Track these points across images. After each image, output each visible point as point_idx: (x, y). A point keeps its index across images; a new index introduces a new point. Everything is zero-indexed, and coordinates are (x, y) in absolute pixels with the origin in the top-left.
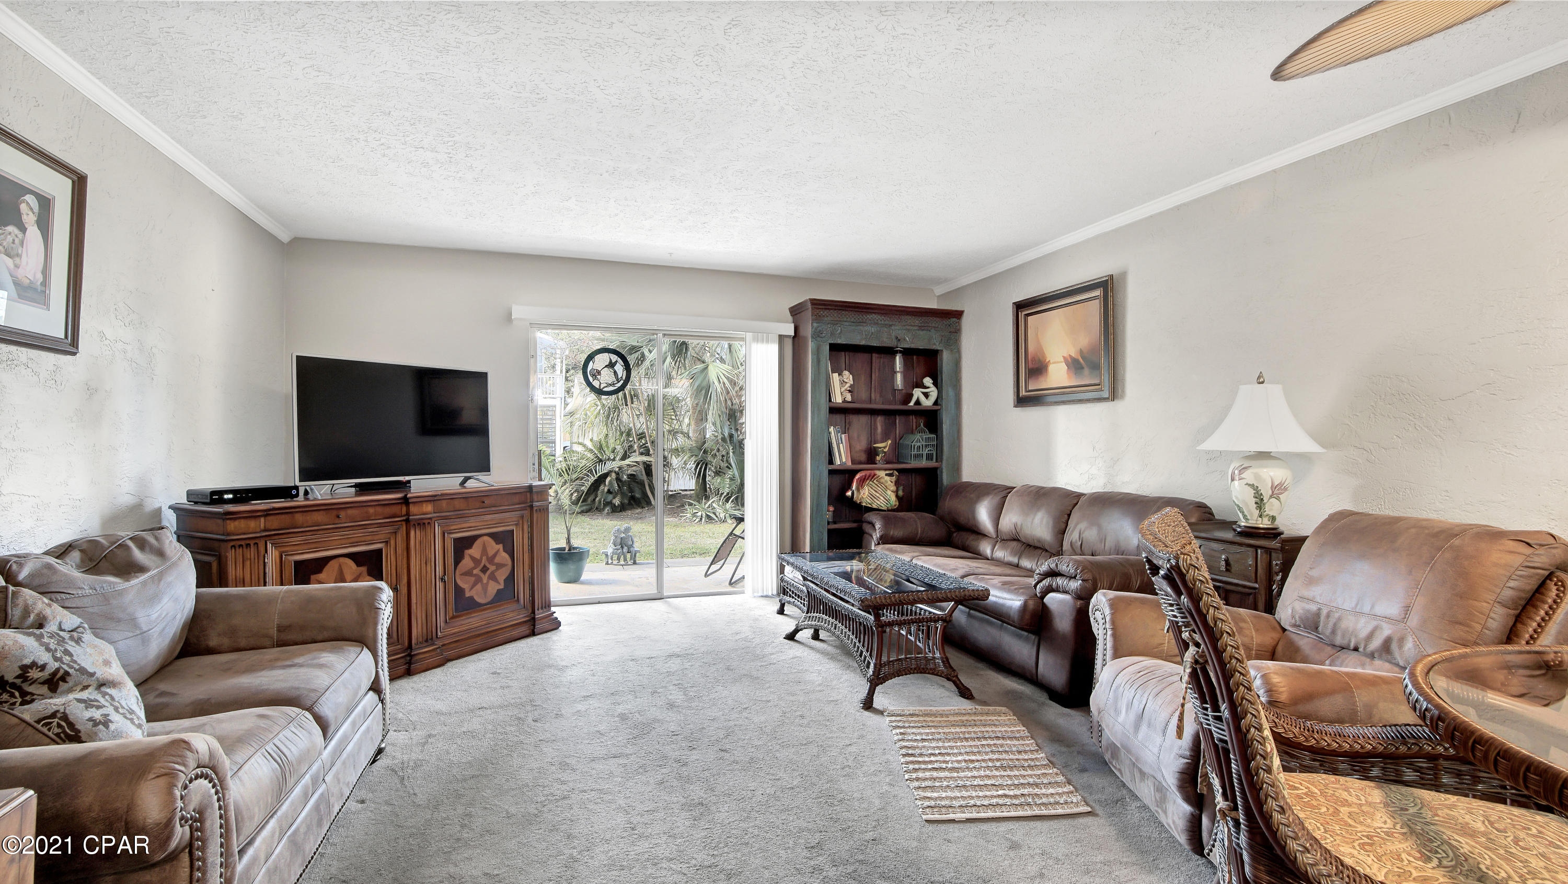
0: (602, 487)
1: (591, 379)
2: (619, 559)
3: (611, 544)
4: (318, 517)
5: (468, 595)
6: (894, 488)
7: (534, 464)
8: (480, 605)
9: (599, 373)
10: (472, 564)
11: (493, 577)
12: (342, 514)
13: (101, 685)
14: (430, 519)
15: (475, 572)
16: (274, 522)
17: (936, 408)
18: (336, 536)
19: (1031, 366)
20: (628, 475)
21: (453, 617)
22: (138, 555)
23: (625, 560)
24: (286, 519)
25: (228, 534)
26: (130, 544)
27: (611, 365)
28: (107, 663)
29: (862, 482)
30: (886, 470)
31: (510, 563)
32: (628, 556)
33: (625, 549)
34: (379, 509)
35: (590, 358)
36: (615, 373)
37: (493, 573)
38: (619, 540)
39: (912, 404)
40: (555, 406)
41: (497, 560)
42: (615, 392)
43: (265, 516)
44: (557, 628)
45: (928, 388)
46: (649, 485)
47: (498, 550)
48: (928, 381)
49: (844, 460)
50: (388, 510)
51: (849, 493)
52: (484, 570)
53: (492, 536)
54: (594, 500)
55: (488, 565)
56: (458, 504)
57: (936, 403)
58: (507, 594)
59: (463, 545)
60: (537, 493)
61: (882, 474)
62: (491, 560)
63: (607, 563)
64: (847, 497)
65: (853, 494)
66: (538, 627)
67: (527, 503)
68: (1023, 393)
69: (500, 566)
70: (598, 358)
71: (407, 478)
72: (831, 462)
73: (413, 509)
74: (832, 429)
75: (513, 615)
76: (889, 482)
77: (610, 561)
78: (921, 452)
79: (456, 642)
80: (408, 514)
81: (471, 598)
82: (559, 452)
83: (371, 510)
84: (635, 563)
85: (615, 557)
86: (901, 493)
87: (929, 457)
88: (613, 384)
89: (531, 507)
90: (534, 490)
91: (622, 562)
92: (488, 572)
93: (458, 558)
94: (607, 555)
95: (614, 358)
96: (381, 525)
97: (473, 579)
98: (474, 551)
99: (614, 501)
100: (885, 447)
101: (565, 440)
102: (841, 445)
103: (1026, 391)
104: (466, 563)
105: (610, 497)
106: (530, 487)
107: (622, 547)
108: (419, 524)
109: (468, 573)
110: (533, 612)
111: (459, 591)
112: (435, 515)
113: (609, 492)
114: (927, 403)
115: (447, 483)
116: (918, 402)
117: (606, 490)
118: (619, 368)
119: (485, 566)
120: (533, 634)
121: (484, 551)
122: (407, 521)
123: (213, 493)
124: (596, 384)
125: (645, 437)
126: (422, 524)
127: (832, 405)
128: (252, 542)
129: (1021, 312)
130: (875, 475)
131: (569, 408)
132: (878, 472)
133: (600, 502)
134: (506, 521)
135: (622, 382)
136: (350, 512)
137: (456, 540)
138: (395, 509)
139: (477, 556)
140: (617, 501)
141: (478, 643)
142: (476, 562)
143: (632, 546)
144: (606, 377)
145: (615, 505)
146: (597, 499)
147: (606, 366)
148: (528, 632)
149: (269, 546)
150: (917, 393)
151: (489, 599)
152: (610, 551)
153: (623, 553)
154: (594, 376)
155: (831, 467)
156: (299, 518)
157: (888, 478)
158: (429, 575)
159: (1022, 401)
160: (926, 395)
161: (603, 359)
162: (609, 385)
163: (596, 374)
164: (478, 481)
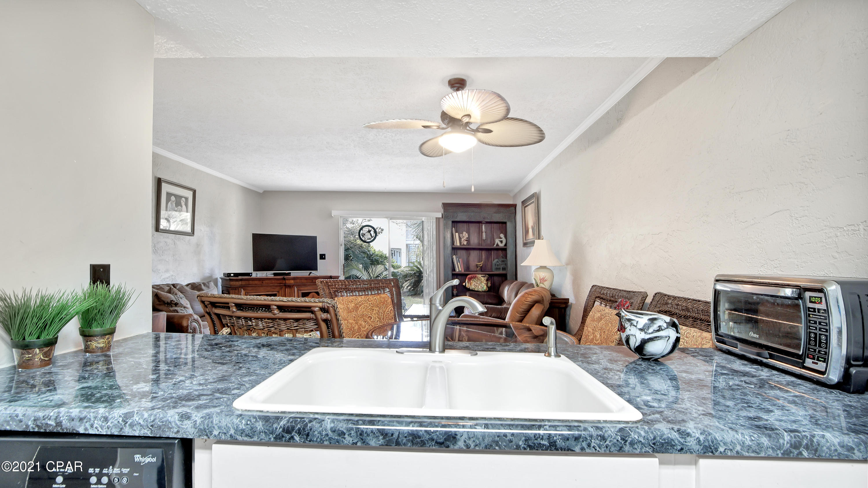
1: (361, 237)
4: (256, 282)
6: (485, 282)
7: (342, 269)
12: (264, 282)
13: (185, 307)
14: (293, 285)
16: (243, 283)
17: (505, 247)
18: (262, 289)
22: (203, 287)
24: (247, 282)
25: (231, 285)
26: (202, 284)
27: (369, 231)
28: (187, 304)
29: (470, 279)
30: (481, 274)
34: (276, 281)
35: (361, 229)
36: (371, 234)
39: (495, 246)
42: (371, 242)
43: (241, 281)
45: (502, 238)
48: (501, 236)
49: (460, 270)
50: (279, 282)
51: (464, 284)
56: (303, 281)
57: (506, 245)
61: (480, 276)
64: (463, 286)
65: (466, 284)
70: (364, 229)
71: (290, 272)
72: (454, 270)
73: (289, 282)
74: (454, 257)
76: (483, 279)
78: (499, 267)
80: (287, 283)
83: (273, 281)
86: (489, 285)
88: (370, 239)
95: (370, 229)
96: (276, 286)
100: (480, 265)
102: (459, 263)
108: (288, 286)
112: (297, 284)
114: (501, 245)
115: (304, 274)
116: (497, 245)
118: (372, 232)
122: (285, 285)
123: (228, 274)
124: (363, 239)
127: (454, 246)
128: (237, 288)
130: (476, 276)
132: (477, 275)
135: (373, 238)
136: (266, 281)
137: (303, 292)
138: (281, 281)
144: (368, 236)
147: (367, 232)
149: (242, 290)
150: (497, 241)
154: (363, 236)
155: (454, 272)
156: (251, 282)
157: (483, 278)
159: (524, 245)
160: (501, 242)
161: (366, 230)
162: (368, 239)
163: (364, 235)
164: (314, 273)
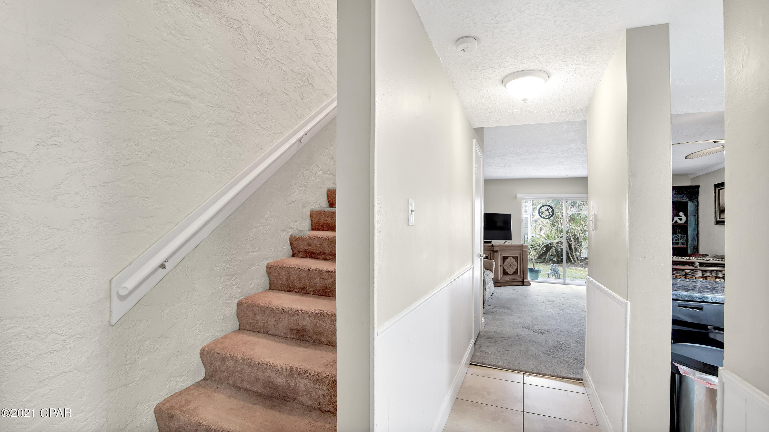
0: (549, 253)
1: (541, 214)
2: (553, 276)
3: (550, 270)
5: (506, 271)
7: (523, 239)
8: (509, 274)
9: (543, 212)
10: (507, 264)
11: (512, 268)
14: (498, 251)
15: (508, 265)
17: (686, 225)
19: (721, 209)
20: (560, 249)
21: (503, 276)
23: (555, 276)
27: (548, 210)
31: (517, 264)
32: (557, 275)
33: (555, 273)
34: (487, 247)
35: (540, 208)
36: (549, 212)
37: (512, 266)
38: (553, 269)
39: (673, 222)
40: (528, 218)
41: (514, 263)
42: (549, 218)
44: (530, 285)
45: (682, 216)
46: (571, 254)
47: (514, 261)
48: (681, 214)
52: (510, 265)
53: (513, 257)
54: (545, 258)
55: (511, 264)
56: (504, 248)
58: (516, 272)
59: (505, 258)
60: (524, 247)
62: (512, 263)
63: (548, 277)
66: (525, 284)
67: (521, 249)
68: (718, 219)
69: (514, 265)
70: (543, 208)
71: (492, 240)
73: (494, 248)
75: (517, 278)
77: (549, 276)
78: (678, 241)
79: (504, 282)
80: (493, 249)
81: (507, 272)
82: (529, 237)
84: (559, 278)
85: (551, 275)
87: (682, 244)
89: (523, 250)
90: (524, 246)
91: (554, 277)
92: (511, 266)
93: (504, 262)
94: (548, 274)
95: (548, 208)
96: (488, 251)
97: (507, 267)
98: (507, 260)
99: (554, 259)
101: (532, 233)
103: (719, 219)
104: (506, 263)
105: (552, 257)
106: (523, 245)
107: (554, 272)
108: (495, 252)
109: (506, 266)
110: (523, 279)
111: (504, 270)
112: (499, 250)
113: (552, 255)
114: (681, 222)
115: (501, 242)
116: (676, 222)
117: (550, 254)
118: (550, 211)
119: (510, 264)
120: (523, 285)
121: (510, 261)
122: (493, 250)
124: (542, 216)
125: (569, 233)
126: (496, 252)
129: (717, 188)
131: (534, 219)
133: (548, 259)
134: (516, 254)
135: (551, 215)
137: (504, 257)
138: (490, 247)
139: (509, 262)
140: (555, 259)
141: (509, 284)
142: (509, 263)
143: (558, 272)
144: (546, 213)
145: (554, 261)
146: (547, 258)
147: (546, 210)
148: (521, 284)
150: (676, 218)
151: (512, 273)
152: (549, 273)
153: (554, 274)
158: (497, 264)
159: (718, 223)
160: (681, 219)
161: (545, 208)
162: (547, 216)
163: (543, 213)
164: (508, 243)
